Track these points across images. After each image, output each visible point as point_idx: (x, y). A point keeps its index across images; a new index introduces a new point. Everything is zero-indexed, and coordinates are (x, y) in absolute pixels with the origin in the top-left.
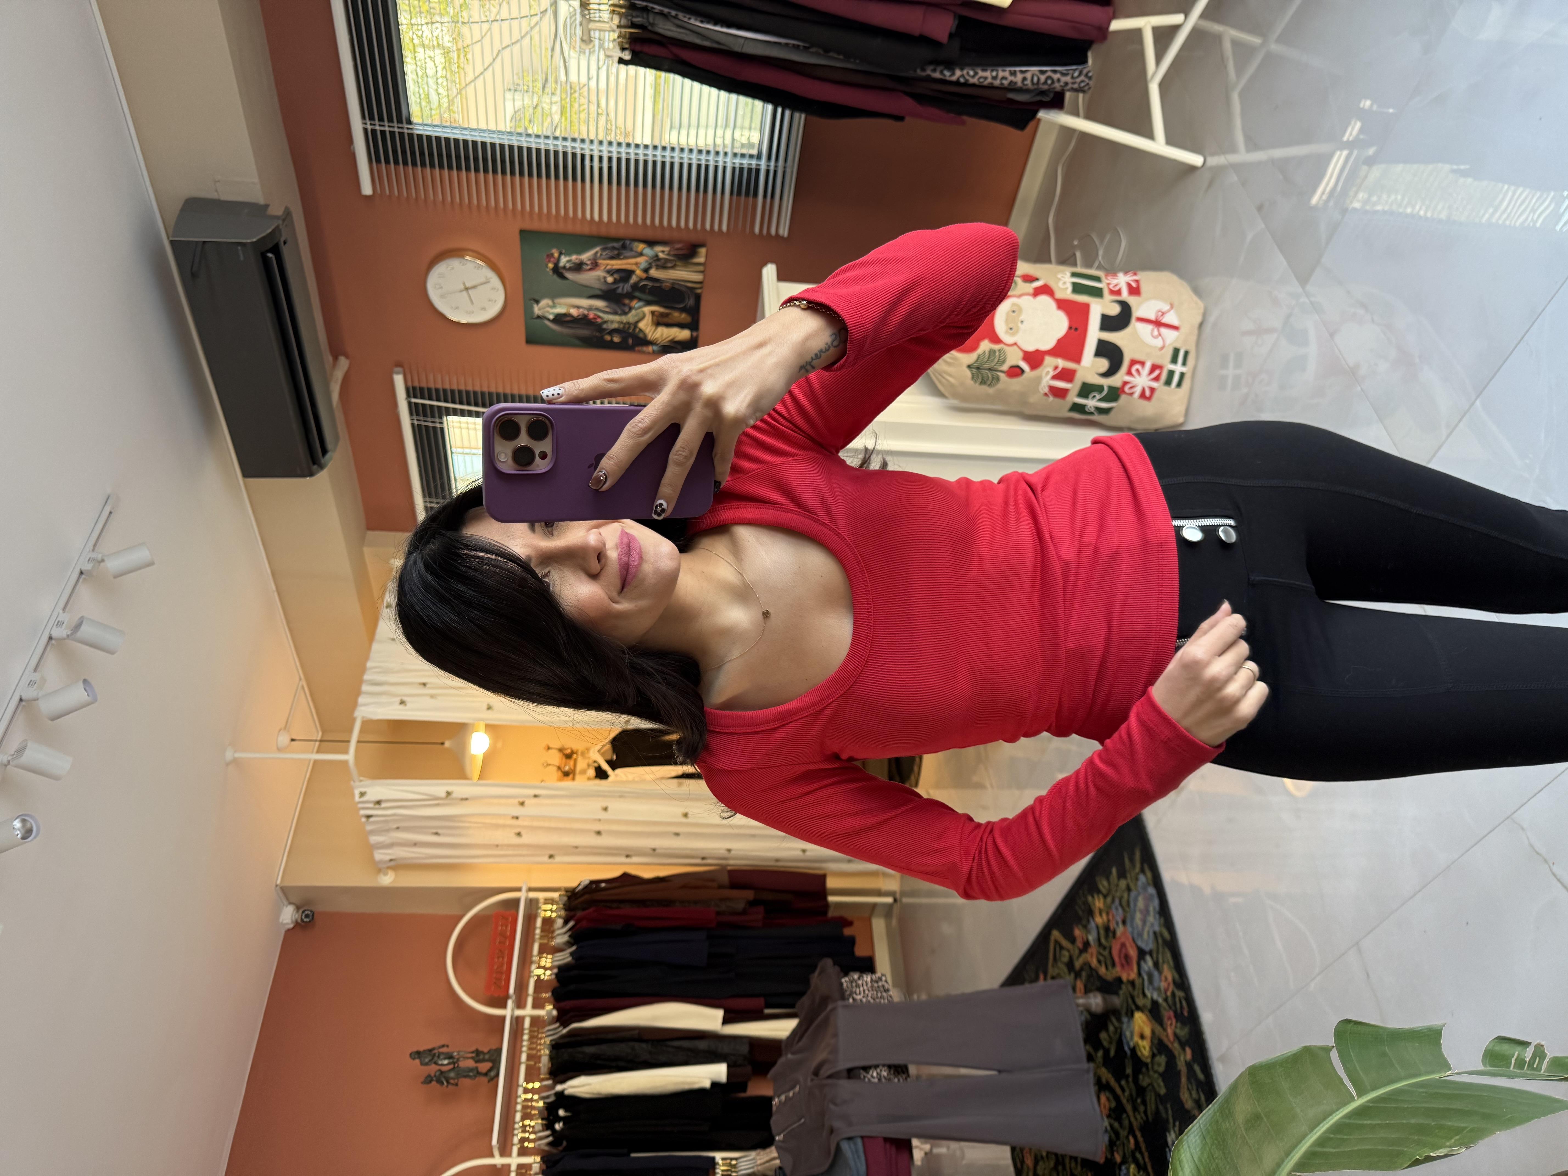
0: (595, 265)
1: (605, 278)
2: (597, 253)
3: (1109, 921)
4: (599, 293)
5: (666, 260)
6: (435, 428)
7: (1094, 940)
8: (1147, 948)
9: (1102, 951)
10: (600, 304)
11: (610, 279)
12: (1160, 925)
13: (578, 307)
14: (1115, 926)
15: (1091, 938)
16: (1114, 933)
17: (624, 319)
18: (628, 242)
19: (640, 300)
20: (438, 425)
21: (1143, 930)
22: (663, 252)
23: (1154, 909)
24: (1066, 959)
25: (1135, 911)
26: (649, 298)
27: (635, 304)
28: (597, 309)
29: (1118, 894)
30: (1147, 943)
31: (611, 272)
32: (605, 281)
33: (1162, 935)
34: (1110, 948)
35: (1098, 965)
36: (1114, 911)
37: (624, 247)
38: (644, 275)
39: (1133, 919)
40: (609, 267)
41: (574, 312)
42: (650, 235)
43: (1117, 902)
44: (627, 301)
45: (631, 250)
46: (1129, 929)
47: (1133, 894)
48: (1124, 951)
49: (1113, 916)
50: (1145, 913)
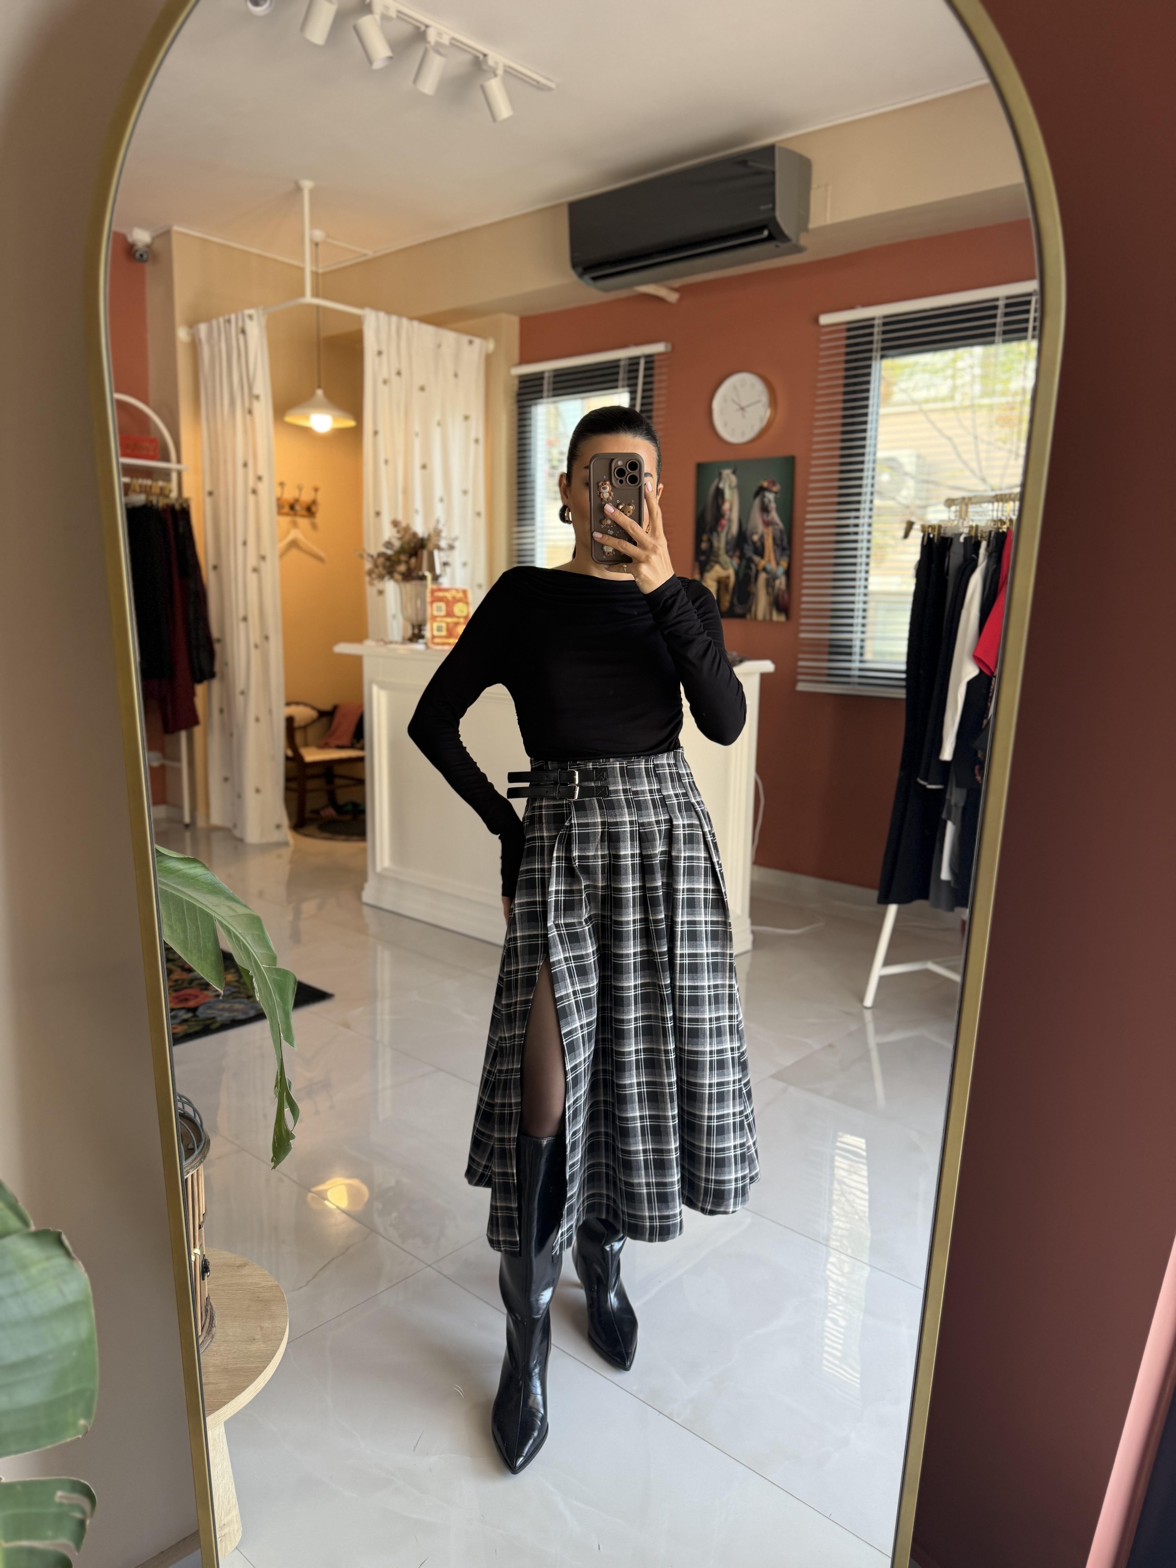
0: (767, 524)
1: (756, 533)
2: (776, 524)
4: (744, 528)
5: (773, 587)
6: (617, 380)
8: (198, 1013)
9: (187, 982)
10: (735, 529)
11: (756, 538)
12: (222, 1021)
13: (731, 509)
16: (206, 990)
17: (722, 552)
18: (787, 552)
19: (740, 565)
20: (620, 383)
21: (215, 1009)
22: (781, 584)
23: (236, 1016)
25: (230, 1003)
26: (741, 573)
27: (736, 561)
28: (730, 528)
29: (242, 990)
30: (203, 1013)
31: (762, 538)
32: (753, 534)
33: (214, 1023)
34: (191, 988)
37: (783, 549)
38: (760, 567)
39: (222, 1002)
40: (766, 536)
41: (726, 506)
42: (795, 572)
43: (234, 990)
44: (738, 553)
45: (782, 555)
46: (213, 1000)
48: (192, 997)
50: (230, 1010)
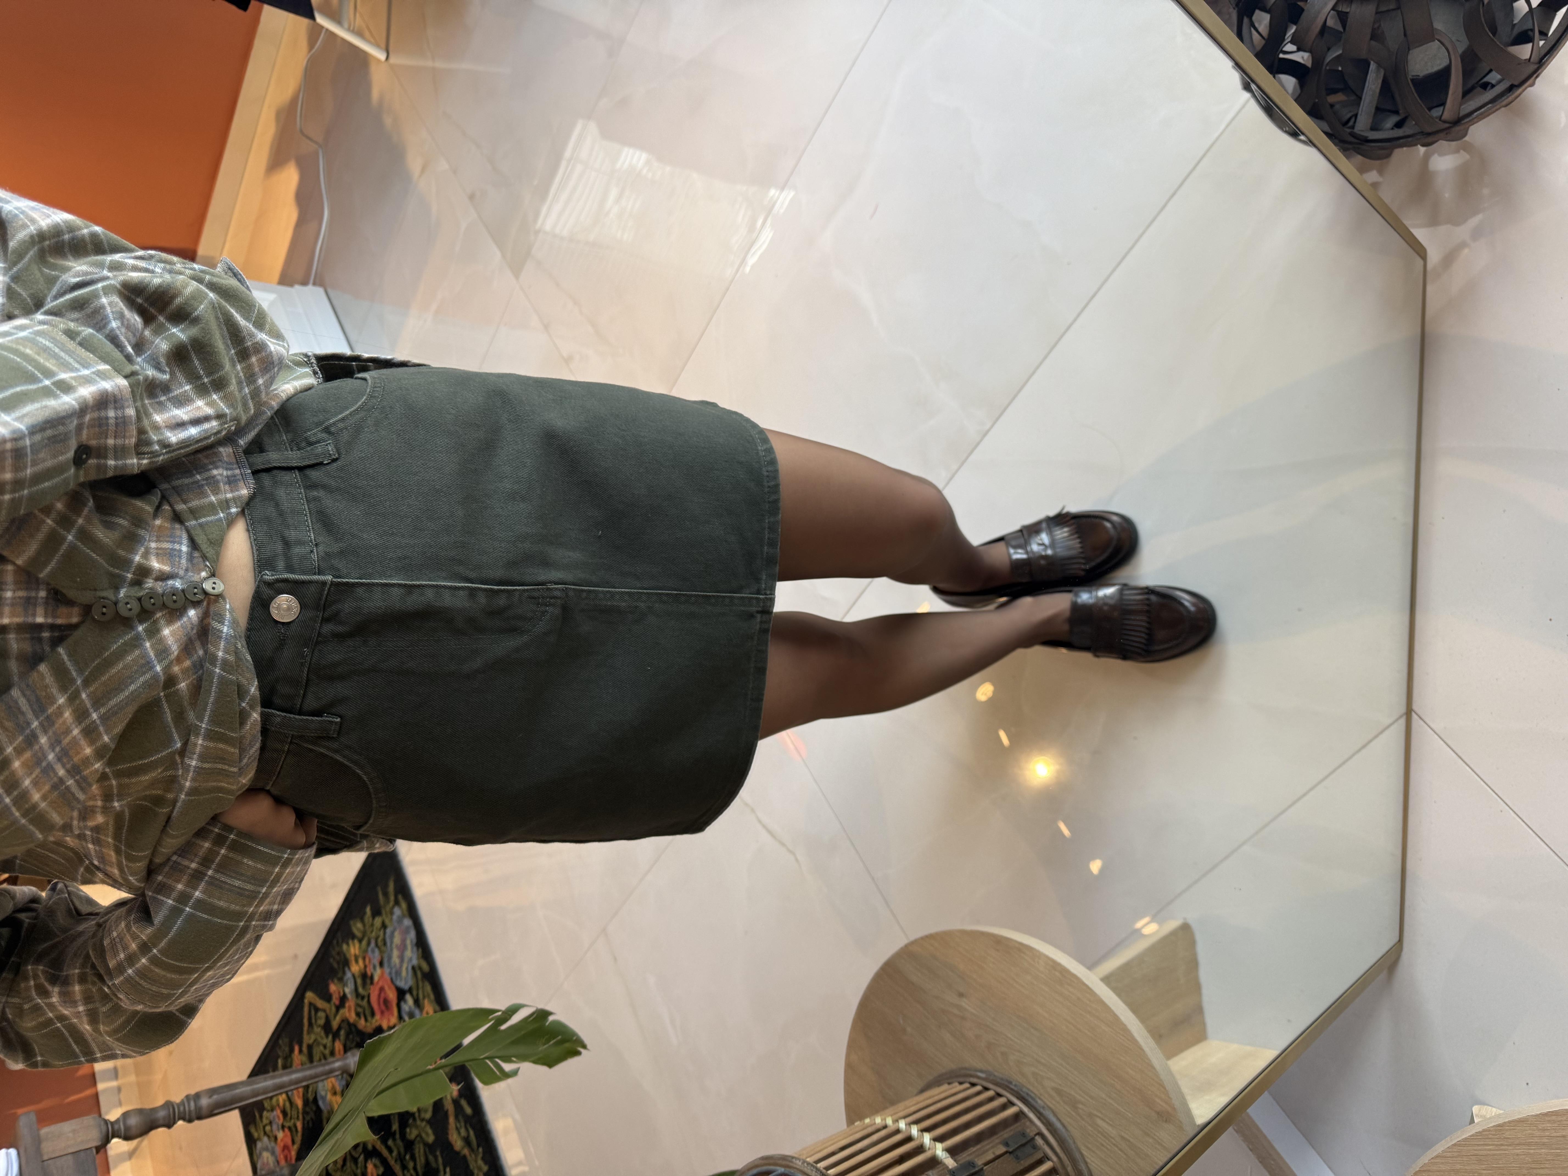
3: (365, 967)
7: (351, 993)
8: (406, 987)
9: (359, 1002)
12: (418, 959)
14: (372, 970)
15: (347, 990)
16: (372, 978)
21: (401, 967)
23: (412, 942)
24: (322, 1022)
25: (392, 950)
29: (374, 934)
30: (406, 981)
33: (420, 968)
34: (369, 996)
35: (357, 1019)
36: (370, 953)
39: (390, 958)
43: (373, 944)
46: (387, 970)
47: (388, 931)
48: (382, 995)
49: (370, 960)
50: (402, 948)
